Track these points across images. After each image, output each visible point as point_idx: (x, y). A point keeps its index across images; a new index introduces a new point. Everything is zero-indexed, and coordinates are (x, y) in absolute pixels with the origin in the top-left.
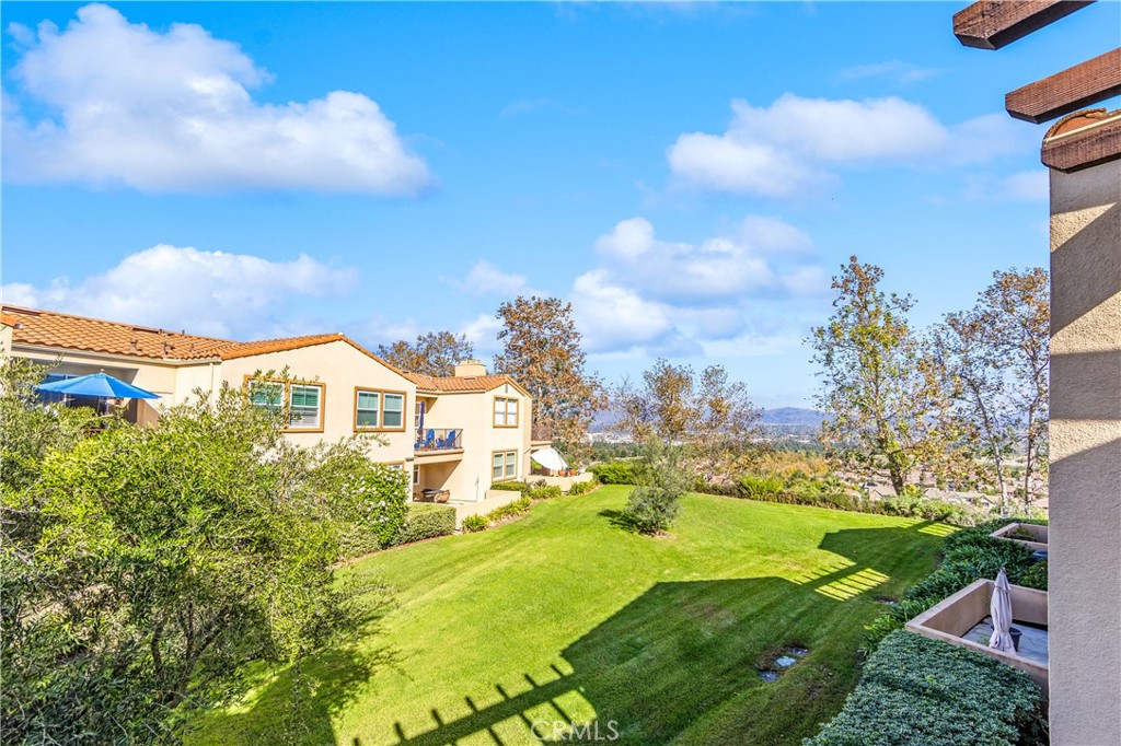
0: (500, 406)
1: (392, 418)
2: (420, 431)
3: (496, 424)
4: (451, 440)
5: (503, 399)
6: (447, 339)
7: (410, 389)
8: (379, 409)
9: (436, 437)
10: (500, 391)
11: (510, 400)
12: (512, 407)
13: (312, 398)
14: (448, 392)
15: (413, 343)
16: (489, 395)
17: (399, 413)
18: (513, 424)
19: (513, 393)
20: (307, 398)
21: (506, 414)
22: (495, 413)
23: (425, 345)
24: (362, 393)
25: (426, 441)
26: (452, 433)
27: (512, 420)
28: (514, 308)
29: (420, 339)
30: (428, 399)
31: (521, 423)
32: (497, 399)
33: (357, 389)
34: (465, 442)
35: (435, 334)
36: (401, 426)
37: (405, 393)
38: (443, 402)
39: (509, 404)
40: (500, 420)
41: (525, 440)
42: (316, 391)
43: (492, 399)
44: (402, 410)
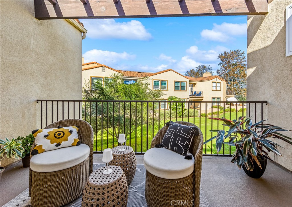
0: (214, 84)
1: (183, 88)
2: (192, 91)
3: (213, 89)
4: (200, 94)
5: (215, 83)
6: (204, 67)
7: (188, 81)
8: (180, 86)
9: (196, 93)
10: (214, 80)
11: (217, 83)
12: (218, 85)
13: (165, 84)
14: (199, 81)
15: (195, 69)
16: (210, 82)
17: (185, 87)
18: (219, 89)
19: (218, 80)
20: (164, 83)
21: (216, 87)
22: (212, 86)
23: (198, 69)
24: (176, 82)
25: (194, 94)
26: (200, 92)
27: (218, 88)
28: (223, 55)
29: (196, 68)
30: (194, 83)
31: (222, 89)
32: (213, 82)
33: (175, 81)
34: (204, 94)
35: (201, 66)
36: (186, 90)
37: (186, 82)
38: (198, 84)
39: (217, 84)
40: (214, 88)
41: (223, 95)
42: (166, 82)
43: (211, 82)
44: (186, 86)
